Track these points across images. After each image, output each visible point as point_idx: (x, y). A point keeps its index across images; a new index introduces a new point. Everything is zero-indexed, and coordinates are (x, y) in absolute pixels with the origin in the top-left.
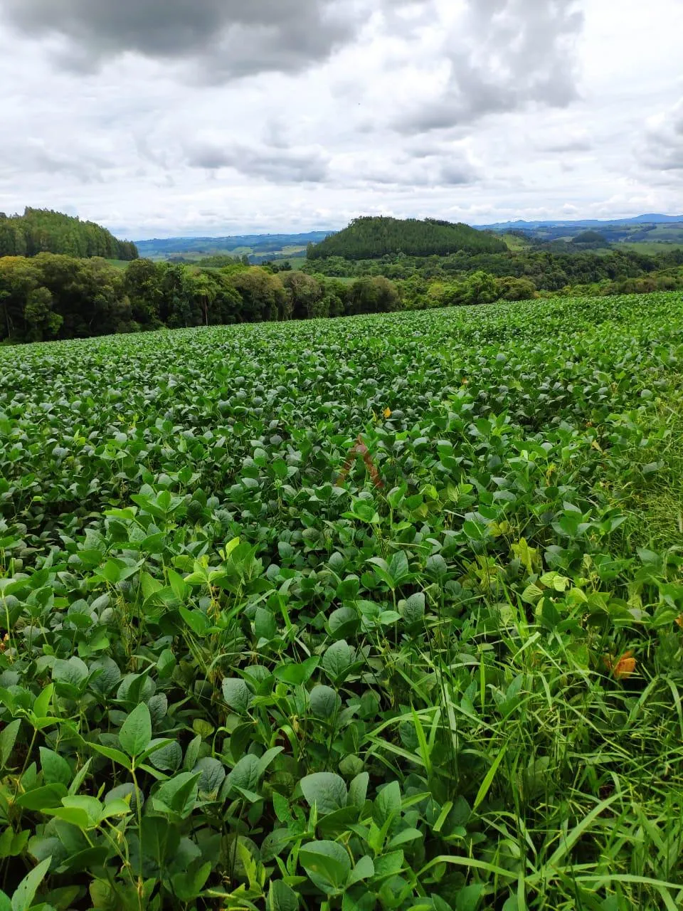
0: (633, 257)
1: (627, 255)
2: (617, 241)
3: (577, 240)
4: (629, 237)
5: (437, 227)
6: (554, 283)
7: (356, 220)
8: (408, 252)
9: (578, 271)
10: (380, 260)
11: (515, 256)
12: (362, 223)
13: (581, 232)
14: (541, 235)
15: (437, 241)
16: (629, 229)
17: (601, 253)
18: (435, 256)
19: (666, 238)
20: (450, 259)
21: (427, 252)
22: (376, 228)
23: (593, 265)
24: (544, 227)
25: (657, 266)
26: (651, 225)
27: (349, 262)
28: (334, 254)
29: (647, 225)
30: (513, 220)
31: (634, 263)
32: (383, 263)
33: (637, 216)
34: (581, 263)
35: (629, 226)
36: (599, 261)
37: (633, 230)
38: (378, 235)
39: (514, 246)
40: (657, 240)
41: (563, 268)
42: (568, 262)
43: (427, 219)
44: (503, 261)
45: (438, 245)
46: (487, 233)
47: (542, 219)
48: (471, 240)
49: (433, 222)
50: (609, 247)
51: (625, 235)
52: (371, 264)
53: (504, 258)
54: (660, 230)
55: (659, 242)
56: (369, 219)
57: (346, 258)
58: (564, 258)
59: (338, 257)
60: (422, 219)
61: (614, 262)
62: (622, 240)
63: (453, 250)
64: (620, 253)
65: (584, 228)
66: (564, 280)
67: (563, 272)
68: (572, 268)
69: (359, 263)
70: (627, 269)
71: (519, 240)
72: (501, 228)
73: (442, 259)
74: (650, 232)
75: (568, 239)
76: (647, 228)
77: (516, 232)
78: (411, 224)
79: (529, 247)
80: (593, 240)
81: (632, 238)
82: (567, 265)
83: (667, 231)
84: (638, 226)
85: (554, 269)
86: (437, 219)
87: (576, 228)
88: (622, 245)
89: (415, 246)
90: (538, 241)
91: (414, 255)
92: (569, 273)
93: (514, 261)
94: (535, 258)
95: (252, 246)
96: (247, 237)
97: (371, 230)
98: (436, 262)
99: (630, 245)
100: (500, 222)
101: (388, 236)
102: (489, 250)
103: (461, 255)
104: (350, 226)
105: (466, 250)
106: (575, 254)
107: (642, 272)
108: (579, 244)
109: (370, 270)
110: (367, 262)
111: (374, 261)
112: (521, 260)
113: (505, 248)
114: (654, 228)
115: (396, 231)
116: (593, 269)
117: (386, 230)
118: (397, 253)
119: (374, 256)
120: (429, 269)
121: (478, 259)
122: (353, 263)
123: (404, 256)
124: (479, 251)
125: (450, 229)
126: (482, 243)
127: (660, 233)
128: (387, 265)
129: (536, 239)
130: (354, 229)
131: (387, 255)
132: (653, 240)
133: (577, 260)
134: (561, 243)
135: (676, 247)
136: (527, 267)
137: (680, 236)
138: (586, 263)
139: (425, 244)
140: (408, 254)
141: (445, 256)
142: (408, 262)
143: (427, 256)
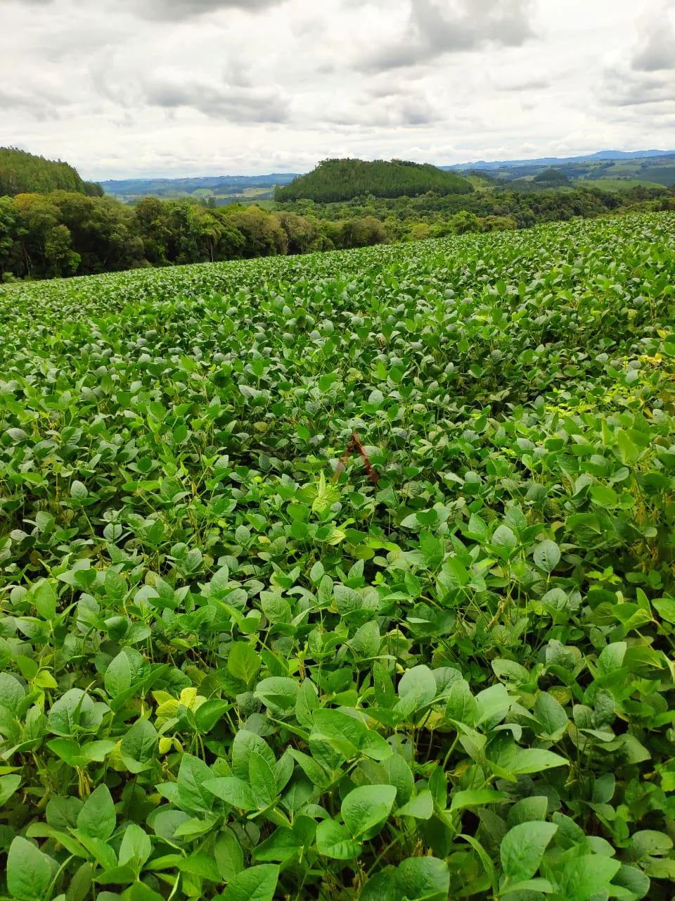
0: (597, 194)
1: (592, 192)
2: (576, 178)
3: (538, 179)
4: (588, 175)
5: (403, 167)
6: (523, 222)
7: (322, 163)
8: (376, 193)
9: (545, 209)
10: (350, 202)
11: (483, 197)
12: (331, 167)
13: (541, 171)
14: (503, 175)
15: (406, 182)
16: (588, 166)
17: (566, 191)
18: (404, 197)
19: (623, 175)
20: (420, 200)
21: (397, 194)
22: (344, 171)
23: (559, 202)
24: (504, 167)
25: (621, 202)
26: (609, 162)
27: (319, 206)
28: (302, 196)
29: (605, 162)
30: (474, 161)
31: (599, 200)
32: (353, 205)
33: (595, 152)
34: (548, 201)
35: (587, 162)
36: (565, 199)
37: (592, 167)
38: (346, 178)
39: (480, 187)
40: (616, 177)
41: (531, 206)
42: (536, 200)
43: (393, 160)
44: (471, 201)
45: (406, 186)
46: (450, 174)
47: (502, 160)
48: (439, 180)
49: (400, 163)
50: (570, 184)
51: (584, 172)
52: (341, 207)
53: (473, 199)
54: (618, 167)
55: (619, 179)
56: (335, 161)
57: (315, 201)
58: (531, 196)
59: (307, 200)
60: (389, 160)
61: (579, 199)
62: (582, 177)
63: (422, 191)
64: (585, 191)
65: (543, 167)
66: (532, 219)
67: (531, 211)
68: (539, 206)
69: (329, 206)
70: (592, 206)
71: (482, 181)
72: (463, 169)
73: (412, 200)
74: (610, 169)
75: (530, 178)
76: (605, 165)
77: (479, 172)
78: (378, 165)
79: (493, 188)
80: (553, 179)
81: (591, 176)
82: (535, 203)
83: (624, 168)
84: (597, 163)
85: (522, 209)
86: (403, 160)
87: (536, 167)
88: (581, 181)
89: (383, 188)
90: (501, 182)
91: (384, 196)
92: (537, 211)
93: (483, 202)
94: (503, 197)
95: (212, 188)
96: (206, 179)
97: (338, 172)
98: (406, 203)
99: (591, 182)
100: (461, 163)
101: (357, 178)
102: (456, 191)
103: (431, 195)
104: (317, 169)
105: (434, 191)
106: (538, 193)
107: (606, 208)
108: (540, 183)
109: (341, 213)
110: (337, 205)
111: (344, 204)
112: (490, 201)
113: (471, 189)
114: (613, 164)
115: (364, 172)
116: (559, 206)
117: (353, 172)
118: (366, 195)
119: (344, 199)
120: (401, 210)
121: (448, 200)
122: (323, 206)
123: (374, 198)
124: (446, 192)
125: (417, 169)
126: (449, 184)
127: (618, 170)
128: (358, 208)
129: (499, 180)
130: (322, 172)
131: (356, 198)
132: (612, 177)
133: (544, 198)
134: (522, 182)
135: (635, 183)
136: (496, 207)
137: (637, 172)
138: (552, 201)
139: (394, 186)
140: (378, 196)
141: (415, 197)
142: (377, 204)
143: (396, 197)
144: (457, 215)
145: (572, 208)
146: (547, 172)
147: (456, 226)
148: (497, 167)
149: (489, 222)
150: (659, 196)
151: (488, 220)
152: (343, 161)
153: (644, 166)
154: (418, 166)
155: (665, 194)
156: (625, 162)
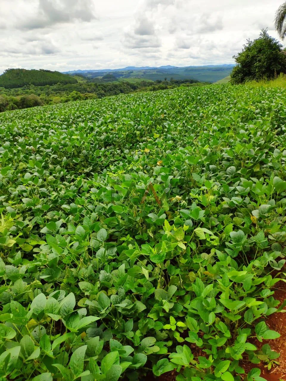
0: (128, 84)
1: (126, 83)
2: (119, 78)
3: (104, 78)
4: (124, 76)
5: (45, 72)
6: (100, 96)
7: (7, 70)
9: (109, 90)
10: (22, 88)
11: (82, 85)
12: (10, 72)
13: (105, 74)
14: (89, 76)
15: (47, 79)
16: (123, 73)
17: (117, 83)
18: (48, 86)
19: (137, 76)
20: (55, 87)
21: (44, 84)
22: (18, 74)
24: (90, 72)
25: (138, 87)
26: (131, 71)
27: (7, 90)
30: (76, 70)
31: (129, 87)
32: (24, 89)
33: (125, 67)
35: (123, 71)
36: (116, 86)
37: (125, 73)
38: (19, 77)
39: (80, 81)
40: (135, 77)
41: (103, 89)
42: (104, 86)
43: (40, 70)
44: (77, 87)
45: (47, 81)
46: (67, 75)
47: (88, 69)
48: (62, 79)
49: (43, 71)
50: (117, 80)
51: (122, 75)
52: (19, 90)
53: (77, 86)
54: (135, 73)
55: (136, 78)
56: (13, 70)
57: (5, 88)
58: (102, 85)
59: (2, 88)
60: (38, 69)
61: (121, 86)
62: (121, 77)
63: (55, 83)
64: (123, 83)
65: (105, 73)
66: (104, 94)
67: (103, 91)
68: (106, 89)
69: (13, 90)
70: (127, 89)
71: (81, 78)
72: (72, 73)
73: (51, 87)
74: (131, 74)
75: (101, 77)
76: (130, 72)
77: (79, 74)
78: (33, 72)
79: (86, 81)
80: (110, 78)
82: (104, 88)
83: (137, 73)
84: (127, 71)
85: (99, 90)
86: (45, 70)
87: (103, 73)
88: (121, 79)
89: (37, 81)
90: (89, 79)
91: (38, 85)
92: (105, 91)
93: (82, 87)
94: (91, 85)
97: (15, 75)
98: (49, 88)
99: (125, 79)
100: (71, 70)
101: (24, 77)
102: (70, 83)
103: (59, 85)
104: (4, 73)
105: (60, 83)
106: (105, 84)
107: (132, 90)
108: (105, 79)
109: (19, 93)
110: (16, 89)
111: (20, 89)
112: (85, 87)
113: (77, 82)
114: (133, 72)
115: (27, 75)
116: (114, 89)
117: (22, 75)
118: (30, 85)
119: (19, 87)
120: (47, 91)
121: (67, 86)
122: (10, 90)
123: (34, 86)
124: (66, 83)
125: (51, 74)
126: (67, 80)
127: (135, 74)
128: (26, 90)
129: (88, 78)
130: (7, 74)
131: (25, 86)
132: (133, 77)
133: (107, 86)
134: (98, 79)
135: (142, 80)
136: (88, 89)
137: (142, 75)
138: (111, 87)
139: (42, 81)
140: (35, 85)
141: (52, 85)
142: (36, 89)
143: (44, 85)
144: (72, 93)
145: (119, 90)
146: (107, 75)
147: (72, 97)
148: (86, 72)
149: (86, 96)
150: (151, 85)
151: (85, 95)
152: (17, 70)
153: (144, 73)
154: (52, 72)
155: (153, 84)
156: (137, 71)
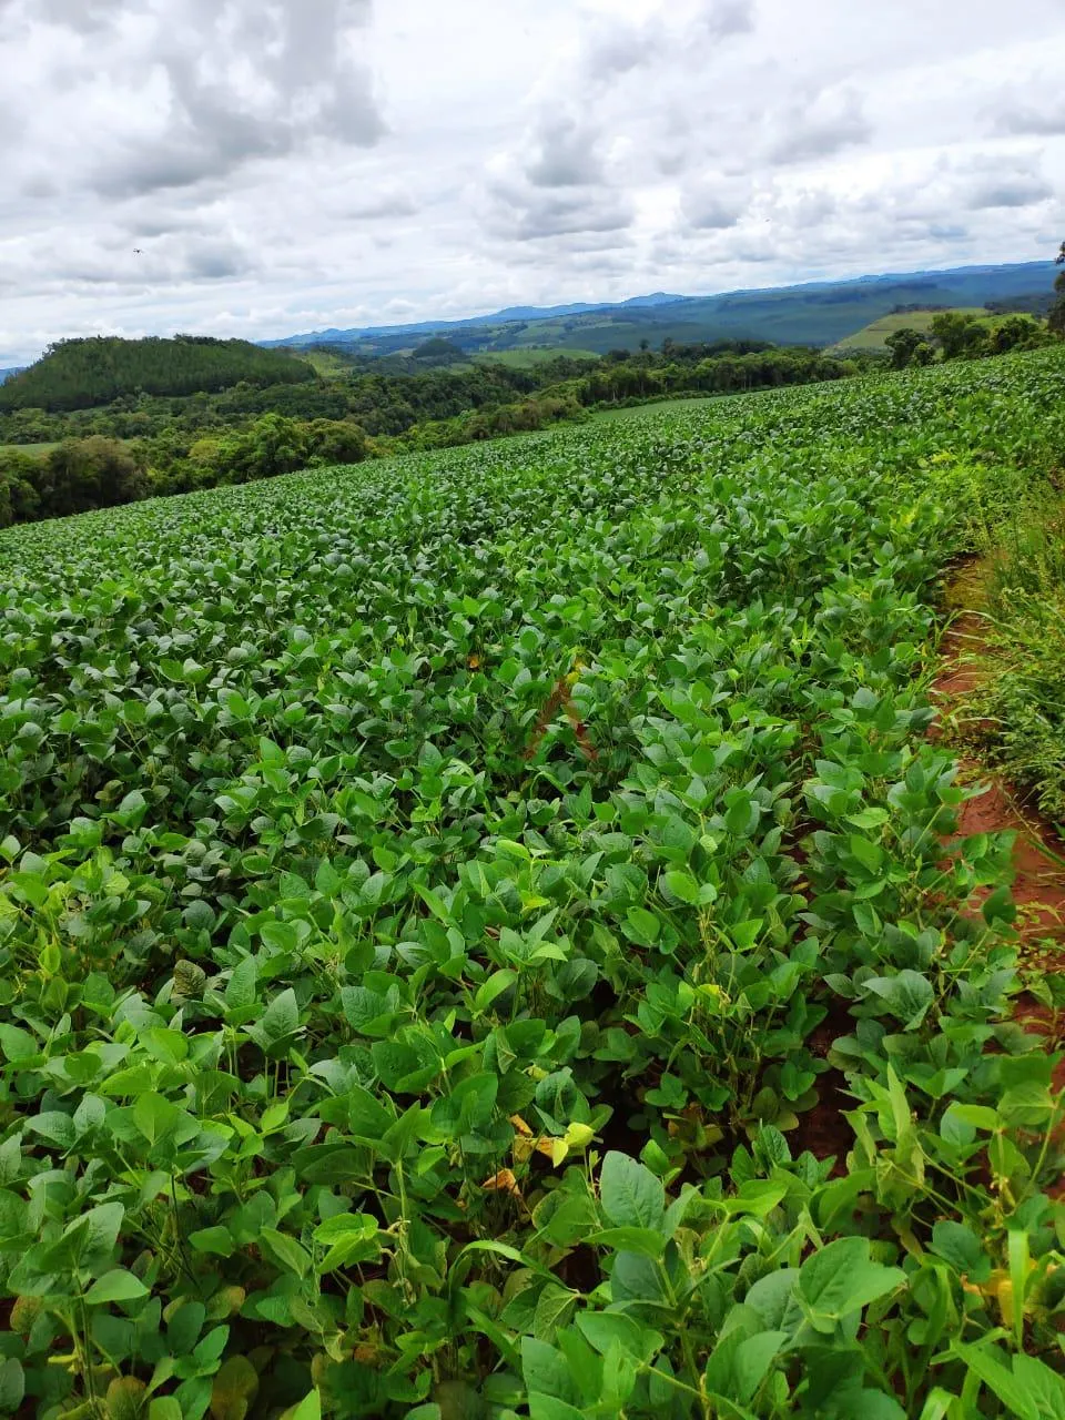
0: (502, 373)
1: (494, 370)
2: (477, 350)
3: (418, 354)
4: (493, 344)
5: (196, 347)
6: (397, 422)
7: (55, 346)
8: (152, 390)
9: (428, 401)
10: (109, 408)
11: (330, 385)
12: (68, 351)
13: (423, 340)
14: (367, 349)
15: (201, 370)
16: (491, 331)
17: (456, 370)
18: (202, 394)
19: (541, 341)
20: (227, 397)
21: (189, 389)
22: (93, 357)
23: (449, 389)
24: (367, 337)
25: (538, 383)
27: (53, 417)
28: (24, 405)
29: (514, 323)
30: (320, 329)
31: (505, 382)
32: (116, 412)
33: (500, 310)
34: (431, 387)
35: (489, 326)
36: (456, 383)
37: (497, 333)
38: (99, 368)
39: (327, 370)
40: (531, 345)
41: (405, 397)
42: (412, 387)
43: (177, 336)
44: (311, 393)
45: (203, 376)
46: (283, 351)
47: (363, 325)
48: (257, 364)
49: (189, 340)
50: (466, 359)
51: (487, 340)
52: (93, 417)
53: (312, 388)
54: (532, 328)
55: (535, 348)
56: (77, 342)
57: (47, 410)
58: (405, 382)
59: (32, 411)
60: (170, 337)
61: (477, 382)
62: (483, 348)
63: (230, 383)
64: (484, 370)
65: (426, 335)
66: (411, 416)
67: (407, 404)
68: (419, 396)
69: (73, 416)
70: (497, 391)
71: (333, 360)
72: (302, 342)
73: (214, 397)
74: (521, 334)
75: (406, 353)
76: (515, 327)
77: (326, 347)
78: (152, 346)
79: (351, 369)
80: (442, 352)
81: (496, 346)
82: (411, 392)
83: (542, 331)
84: (503, 325)
85: (392, 401)
86: (194, 335)
87: (413, 336)
88: (484, 355)
89: (165, 380)
90: (363, 360)
91: (165, 394)
92: (415, 403)
93: (328, 392)
94: (361, 385)
97: (84, 360)
98: (205, 403)
99: (496, 355)
100: (300, 333)
101: (117, 368)
102: (287, 378)
103: (245, 388)
104: (47, 357)
105: (250, 381)
106: (421, 374)
107: (518, 394)
108: (423, 359)
109: (94, 426)
110: (86, 413)
111: (98, 412)
112: (340, 390)
113: (312, 374)
114: (525, 327)
115: (128, 357)
116: (449, 396)
117: (110, 360)
118: (136, 394)
119: (98, 403)
120: (194, 415)
121: (272, 393)
122: (62, 417)
123: (149, 398)
124: (271, 380)
125: (218, 349)
126: (276, 368)
127: (534, 334)
128: (123, 415)
129: (359, 357)
130: (54, 361)
131: (119, 399)
132: (525, 346)
133: (424, 384)
134: (397, 359)
135: (558, 353)
136: (351, 400)
137: (561, 337)
138: (437, 387)
139: (181, 377)
140: (156, 394)
141: (219, 392)
142: (157, 407)
143: (188, 395)
145: (468, 396)
146: (432, 342)
148: (356, 337)
149: (318, 429)
150: (590, 370)
151: (317, 426)
152: (90, 341)
153: (568, 327)
154: (221, 343)
155: (599, 367)
156: (540, 323)
